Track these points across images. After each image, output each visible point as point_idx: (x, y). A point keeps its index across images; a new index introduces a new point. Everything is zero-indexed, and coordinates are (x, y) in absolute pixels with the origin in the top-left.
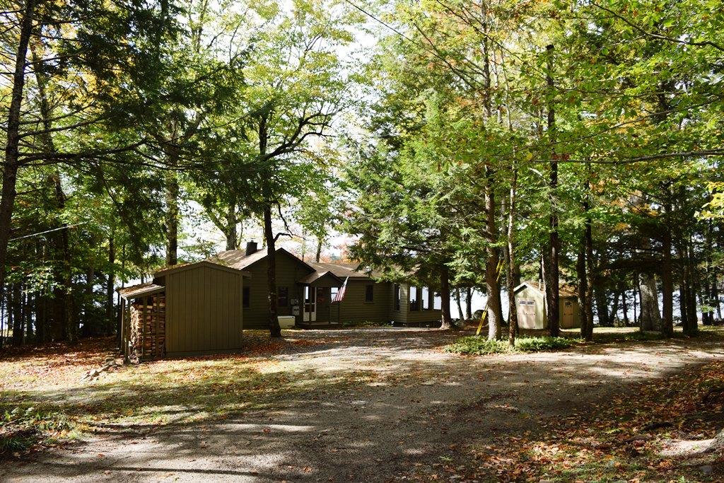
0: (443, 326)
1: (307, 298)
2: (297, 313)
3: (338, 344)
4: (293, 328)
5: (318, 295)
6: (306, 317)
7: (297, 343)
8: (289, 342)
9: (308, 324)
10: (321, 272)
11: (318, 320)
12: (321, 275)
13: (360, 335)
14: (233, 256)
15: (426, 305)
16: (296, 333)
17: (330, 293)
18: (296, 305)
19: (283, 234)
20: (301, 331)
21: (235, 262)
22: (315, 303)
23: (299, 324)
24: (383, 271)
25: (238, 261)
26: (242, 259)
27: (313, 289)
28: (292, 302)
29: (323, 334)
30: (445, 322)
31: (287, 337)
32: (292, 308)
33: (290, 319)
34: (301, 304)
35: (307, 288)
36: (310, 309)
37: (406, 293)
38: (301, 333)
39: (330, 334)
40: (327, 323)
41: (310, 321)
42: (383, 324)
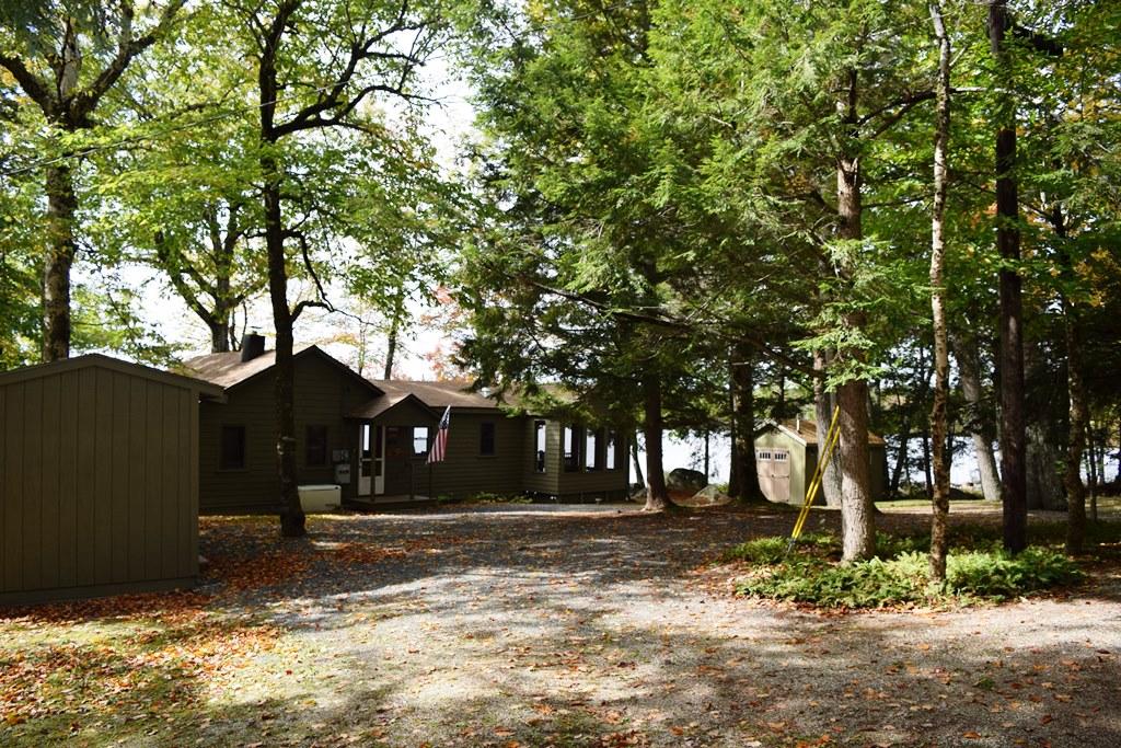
0: (648, 506)
1: (366, 448)
2: (346, 479)
3: (437, 556)
4: (337, 511)
5: (388, 443)
6: (364, 486)
7: (340, 554)
8: (321, 552)
9: (367, 500)
10: (394, 397)
11: (387, 493)
12: (394, 401)
13: (482, 528)
14: (215, 365)
15: (590, 461)
16: (341, 523)
17: (411, 438)
18: (343, 462)
19: (311, 304)
20: (353, 518)
21: (219, 374)
22: (383, 459)
23: (350, 503)
24: (523, 392)
25: (225, 373)
26: (234, 368)
27: (380, 428)
28: (336, 455)
29: (401, 527)
30: (654, 498)
31: (318, 537)
32: (334, 470)
33: (332, 492)
34: (353, 461)
35: (367, 428)
36: (372, 471)
37: (557, 438)
38: (352, 525)
39: (413, 526)
40: (406, 498)
41: (373, 495)
42: (513, 497)
